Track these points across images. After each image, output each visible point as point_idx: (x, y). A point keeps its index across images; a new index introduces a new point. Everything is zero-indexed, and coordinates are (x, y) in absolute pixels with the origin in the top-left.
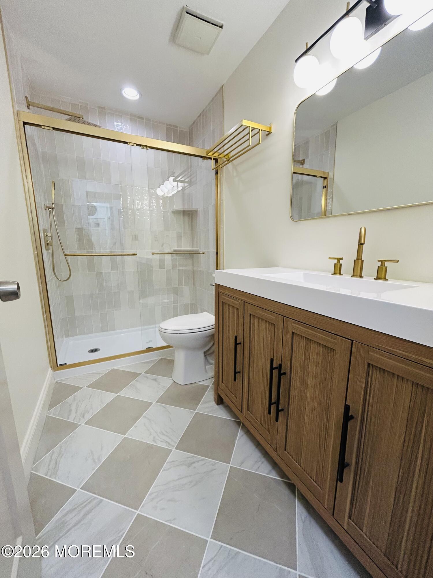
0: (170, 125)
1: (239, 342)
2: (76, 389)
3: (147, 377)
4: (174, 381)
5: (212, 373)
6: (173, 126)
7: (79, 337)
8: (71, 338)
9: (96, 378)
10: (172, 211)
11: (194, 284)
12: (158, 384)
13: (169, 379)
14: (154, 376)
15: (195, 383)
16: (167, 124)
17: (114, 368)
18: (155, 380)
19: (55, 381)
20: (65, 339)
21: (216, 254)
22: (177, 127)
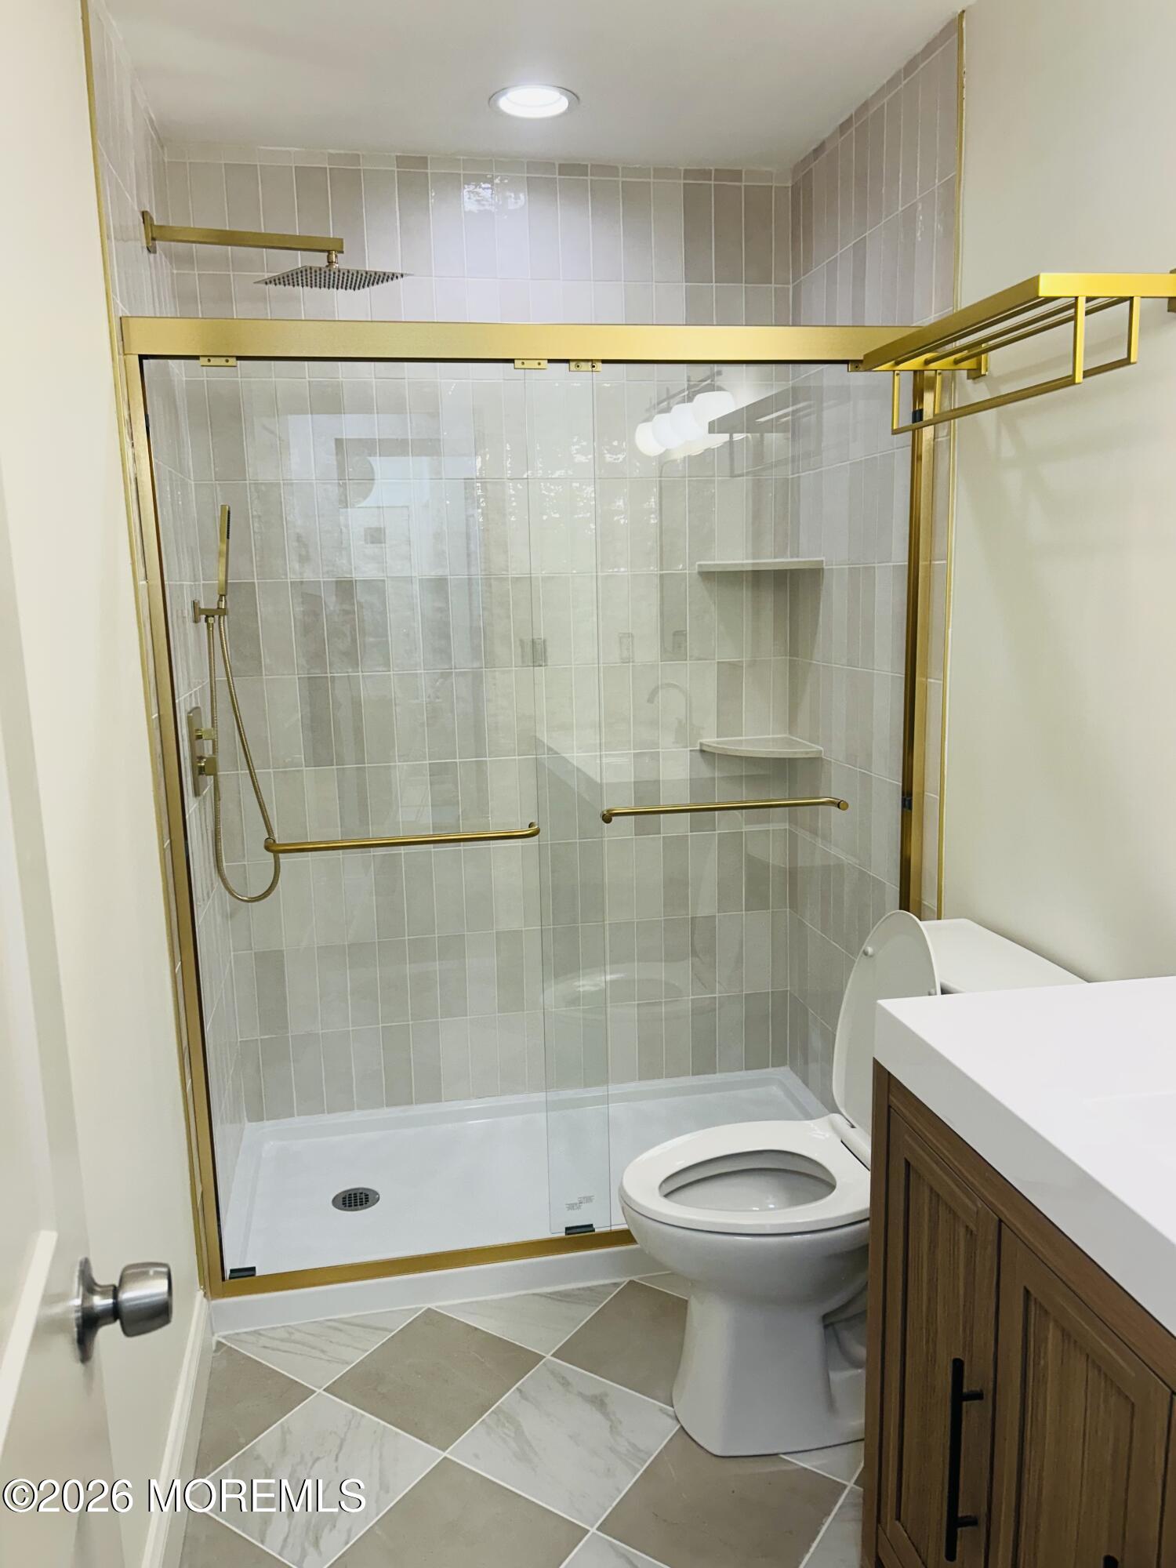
0: (705, 174)
1: (975, 1388)
2: (291, 1394)
3: (565, 1383)
4: (682, 1427)
5: (855, 1421)
6: (721, 174)
7: (297, 1121)
8: (268, 1125)
9: (367, 1351)
10: (701, 570)
11: (793, 905)
12: (613, 1429)
13: (661, 1410)
14: (598, 1383)
15: (774, 1458)
16: (688, 173)
17: (432, 1306)
18: (599, 1402)
19: (216, 1338)
20: (250, 1127)
21: (904, 806)
22: (736, 175)
